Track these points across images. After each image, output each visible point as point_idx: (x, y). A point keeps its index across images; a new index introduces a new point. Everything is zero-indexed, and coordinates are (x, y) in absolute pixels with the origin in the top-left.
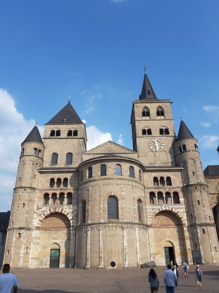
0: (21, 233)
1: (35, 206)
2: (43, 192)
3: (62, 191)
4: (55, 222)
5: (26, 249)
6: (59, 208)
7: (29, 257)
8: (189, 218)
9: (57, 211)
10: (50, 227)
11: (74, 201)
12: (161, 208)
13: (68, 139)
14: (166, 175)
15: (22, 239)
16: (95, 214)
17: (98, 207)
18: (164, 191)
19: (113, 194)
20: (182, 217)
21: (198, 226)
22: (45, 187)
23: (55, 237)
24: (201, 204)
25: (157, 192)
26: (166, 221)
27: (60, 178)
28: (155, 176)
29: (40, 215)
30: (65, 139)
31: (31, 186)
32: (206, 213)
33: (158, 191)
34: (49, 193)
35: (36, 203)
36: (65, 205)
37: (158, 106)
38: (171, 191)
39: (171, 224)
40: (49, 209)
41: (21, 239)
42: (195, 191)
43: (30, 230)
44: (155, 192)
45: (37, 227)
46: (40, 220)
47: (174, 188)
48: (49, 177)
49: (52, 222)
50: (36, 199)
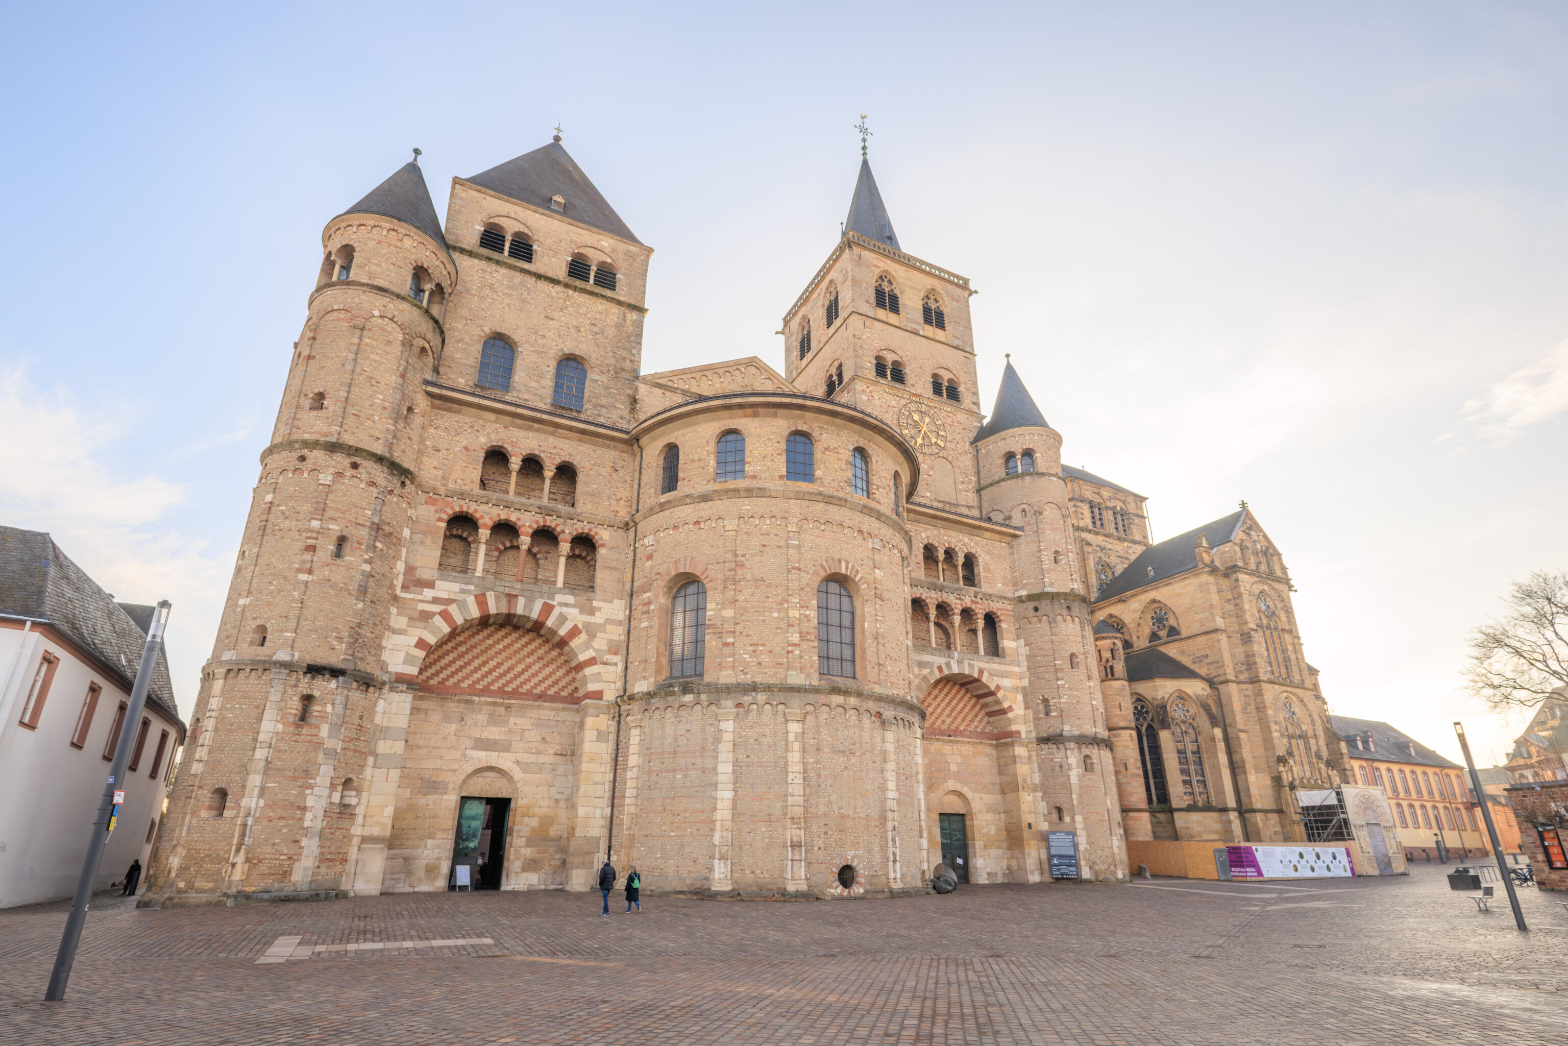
0: (316, 693)
1: (400, 566)
2: (448, 504)
3: (551, 522)
4: (492, 664)
5: (340, 788)
6: (530, 601)
7: (352, 832)
8: (1036, 713)
9: (520, 610)
10: (464, 685)
11: (602, 577)
12: (948, 665)
13: (570, 292)
14: (964, 545)
15: (324, 731)
16: (763, 645)
17: (775, 615)
18: (958, 601)
19: (843, 571)
20: (1010, 709)
21: (1072, 745)
22: (459, 481)
23: (492, 737)
24: (1082, 668)
25: (936, 603)
26: (948, 716)
27: (542, 455)
28: (931, 541)
29: (426, 617)
30: (558, 288)
31: (387, 455)
32: (1095, 699)
33: (937, 599)
34: (477, 515)
35: (404, 550)
36: (560, 591)
37: (929, 287)
38: (979, 606)
39: (965, 730)
40: (476, 596)
41: (314, 731)
42: (1065, 620)
43: (368, 685)
44: (928, 601)
45: (400, 679)
46: (421, 644)
47: (988, 597)
48: (483, 440)
49: (476, 663)
50: (406, 533)
